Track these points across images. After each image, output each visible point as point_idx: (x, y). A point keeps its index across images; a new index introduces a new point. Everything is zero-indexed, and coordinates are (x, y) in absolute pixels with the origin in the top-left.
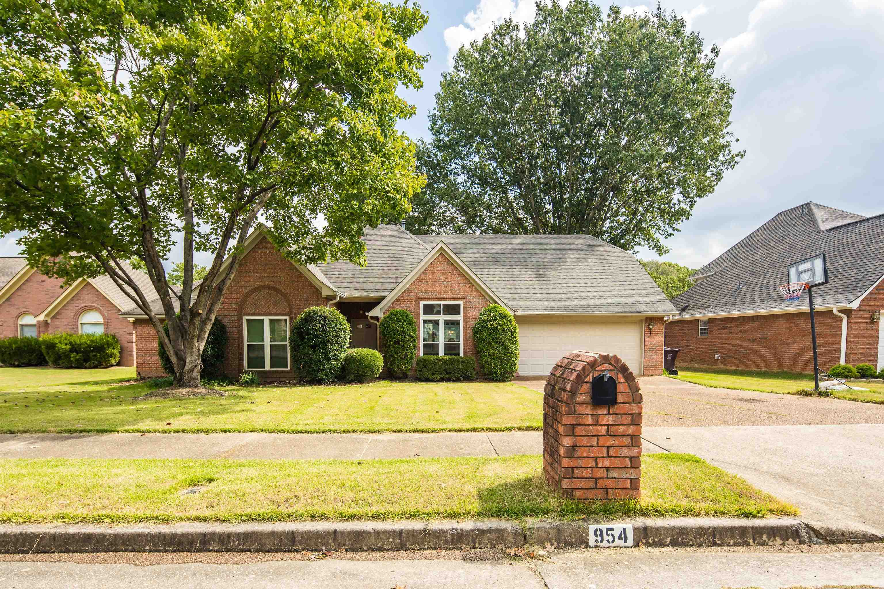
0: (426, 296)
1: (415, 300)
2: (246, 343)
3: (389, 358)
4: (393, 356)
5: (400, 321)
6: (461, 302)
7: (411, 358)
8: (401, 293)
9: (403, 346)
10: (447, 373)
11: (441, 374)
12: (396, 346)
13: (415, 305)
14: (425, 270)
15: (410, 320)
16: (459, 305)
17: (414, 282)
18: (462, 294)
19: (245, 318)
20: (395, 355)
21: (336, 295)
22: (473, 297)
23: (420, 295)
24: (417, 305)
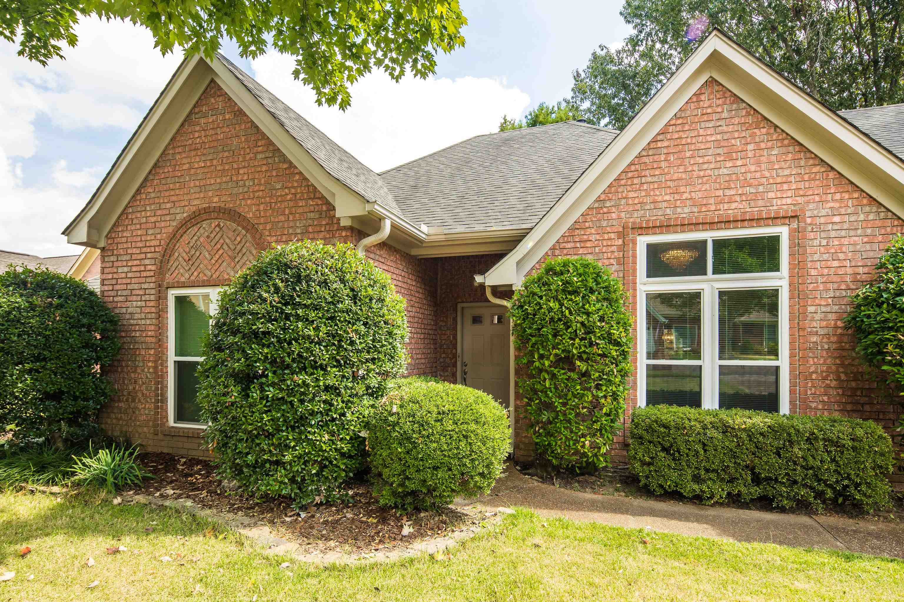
0: (657, 219)
1: (622, 235)
2: (172, 357)
3: (539, 411)
4: (549, 406)
5: (575, 292)
6: (782, 231)
7: (613, 416)
8: (576, 215)
9: (586, 374)
10: (757, 480)
11: (732, 480)
12: (561, 374)
13: (623, 248)
14: (654, 140)
15: (607, 289)
16: (775, 240)
17: (617, 179)
19: (173, 293)
20: (557, 403)
21: (380, 219)
22: (829, 208)
23: (636, 218)
24: (626, 247)
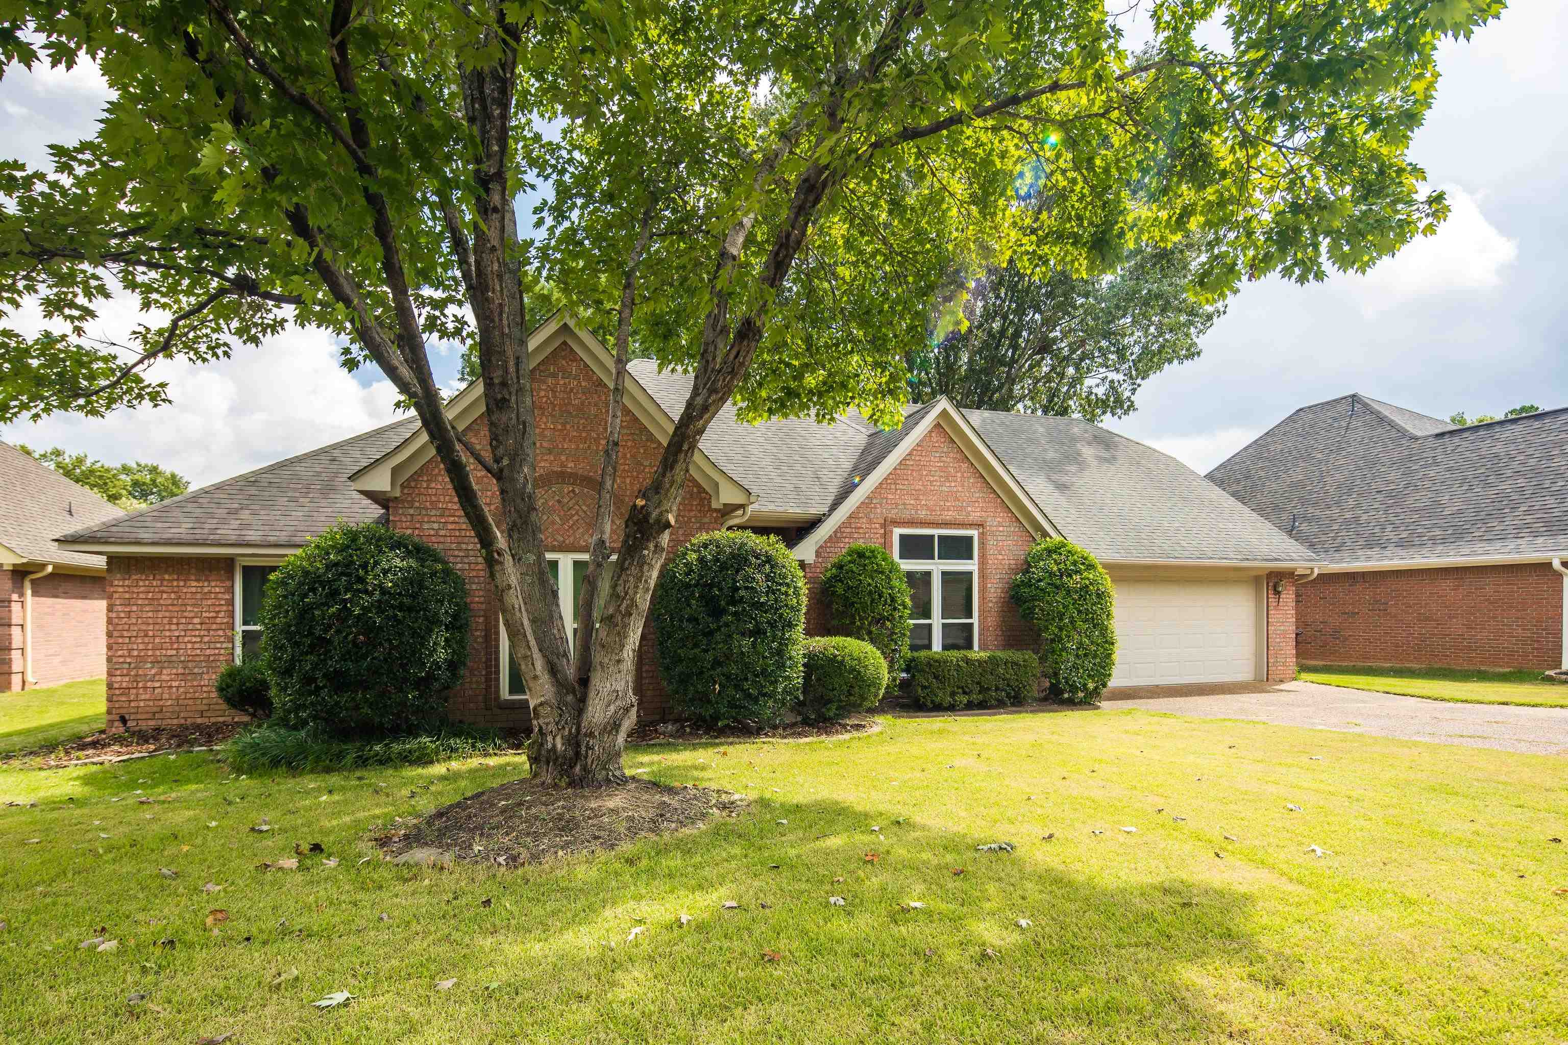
0: (906, 515)
1: (883, 526)
6: (974, 533)
8: (854, 508)
10: (982, 691)
11: (970, 693)
13: (884, 535)
14: (905, 459)
16: (970, 539)
17: (881, 483)
18: (975, 516)
22: (997, 521)
23: (893, 514)
24: (887, 535)
